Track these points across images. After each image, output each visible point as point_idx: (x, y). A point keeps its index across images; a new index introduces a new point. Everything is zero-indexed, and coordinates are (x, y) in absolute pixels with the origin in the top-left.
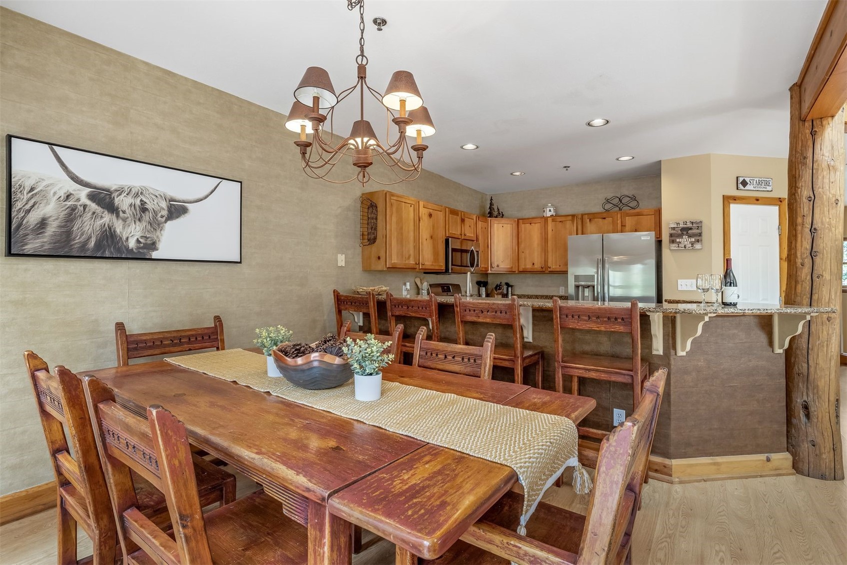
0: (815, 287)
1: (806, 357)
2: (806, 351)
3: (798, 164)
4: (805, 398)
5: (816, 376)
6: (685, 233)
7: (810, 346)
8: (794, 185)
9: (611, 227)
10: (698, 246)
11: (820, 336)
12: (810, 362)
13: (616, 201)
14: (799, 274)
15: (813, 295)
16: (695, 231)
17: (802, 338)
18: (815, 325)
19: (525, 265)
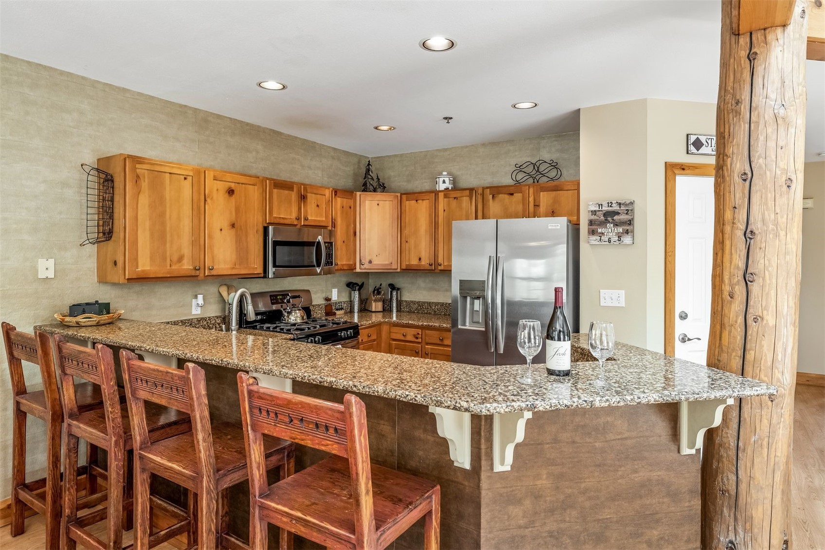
0: (750, 337)
1: (735, 463)
2: (734, 452)
3: (728, 114)
4: (732, 537)
5: (749, 500)
6: (610, 219)
7: (741, 444)
8: (722, 152)
9: (520, 208)
10: (627, 240)
11: (758, 427)
12: (740, 473)
13: (530, 169)
14: (727, 311)
15: (747, 352)
16: (623, 217)
17: (728, 428)
18: (750, 405)
19: (409, 260)
